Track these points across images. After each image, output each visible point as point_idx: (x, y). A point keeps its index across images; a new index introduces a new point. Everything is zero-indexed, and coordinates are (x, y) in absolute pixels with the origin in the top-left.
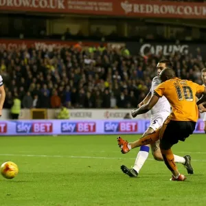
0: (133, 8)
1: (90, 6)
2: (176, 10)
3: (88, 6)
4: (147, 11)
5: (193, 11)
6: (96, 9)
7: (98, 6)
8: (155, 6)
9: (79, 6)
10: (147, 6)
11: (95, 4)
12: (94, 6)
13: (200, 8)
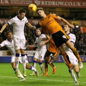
0: (41, 3)
1: (21, 2)
2: (64, 4)
3: (20, 2)
4: (49, 4)
5: (73, 4)
6: (25, 3)
7: (25, 2)
8: (53, 2)
9: (16, 2)
10: (49, 2)
11: (24, 1)
12: (24, 2)
13: (76, 3)
